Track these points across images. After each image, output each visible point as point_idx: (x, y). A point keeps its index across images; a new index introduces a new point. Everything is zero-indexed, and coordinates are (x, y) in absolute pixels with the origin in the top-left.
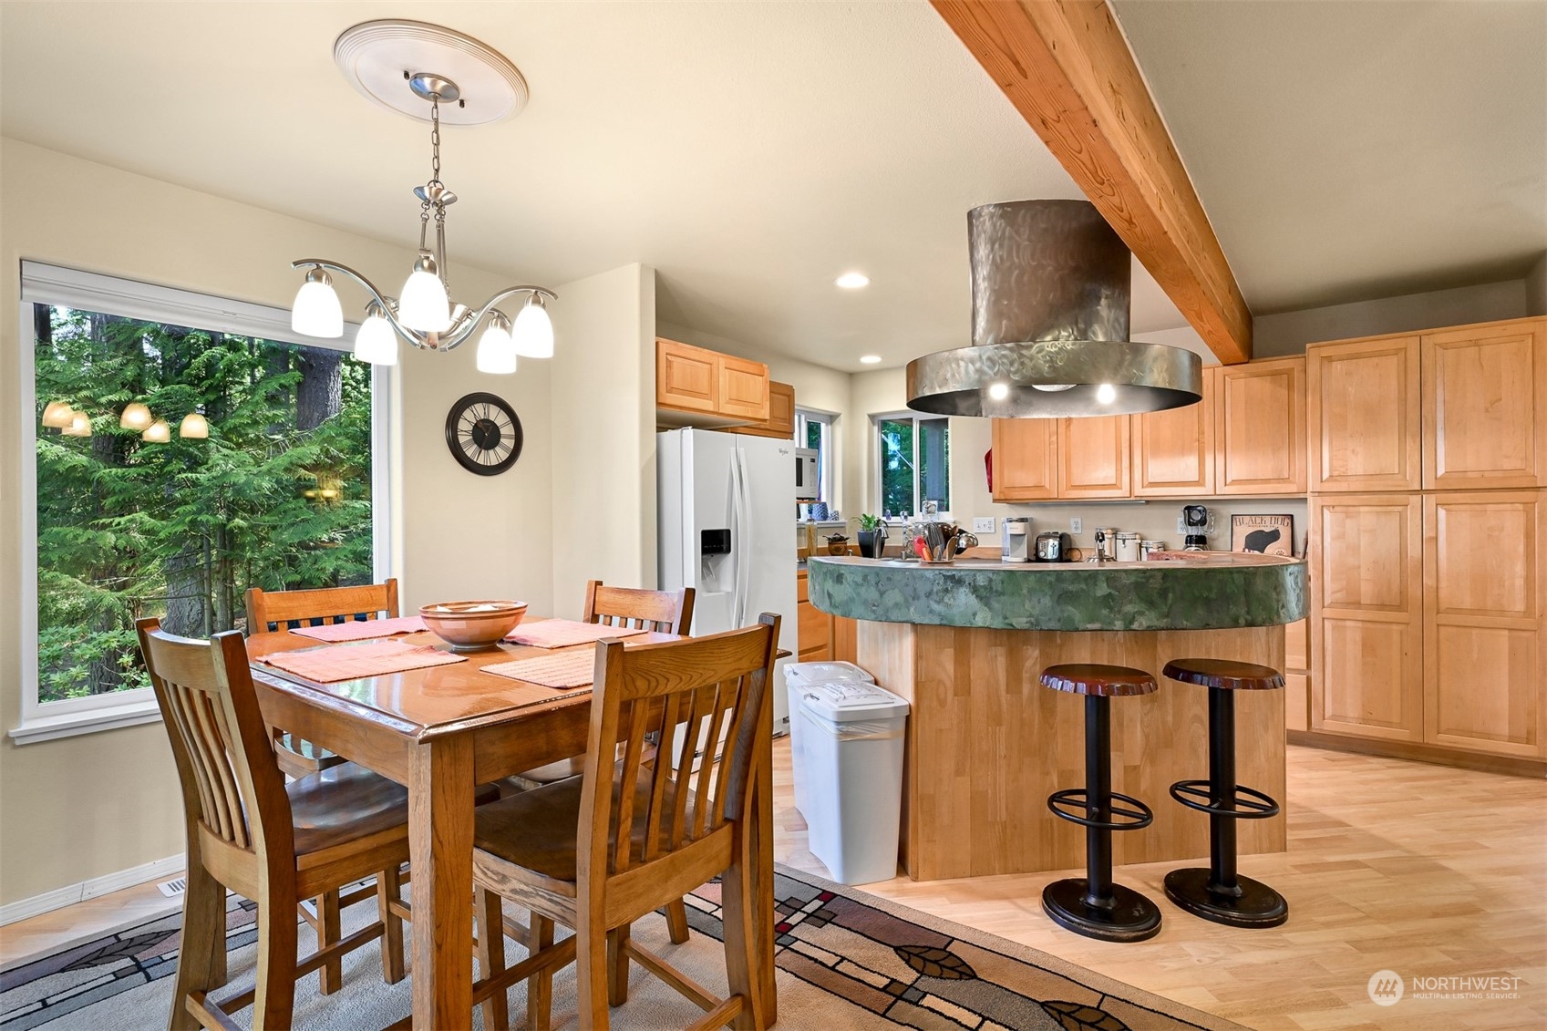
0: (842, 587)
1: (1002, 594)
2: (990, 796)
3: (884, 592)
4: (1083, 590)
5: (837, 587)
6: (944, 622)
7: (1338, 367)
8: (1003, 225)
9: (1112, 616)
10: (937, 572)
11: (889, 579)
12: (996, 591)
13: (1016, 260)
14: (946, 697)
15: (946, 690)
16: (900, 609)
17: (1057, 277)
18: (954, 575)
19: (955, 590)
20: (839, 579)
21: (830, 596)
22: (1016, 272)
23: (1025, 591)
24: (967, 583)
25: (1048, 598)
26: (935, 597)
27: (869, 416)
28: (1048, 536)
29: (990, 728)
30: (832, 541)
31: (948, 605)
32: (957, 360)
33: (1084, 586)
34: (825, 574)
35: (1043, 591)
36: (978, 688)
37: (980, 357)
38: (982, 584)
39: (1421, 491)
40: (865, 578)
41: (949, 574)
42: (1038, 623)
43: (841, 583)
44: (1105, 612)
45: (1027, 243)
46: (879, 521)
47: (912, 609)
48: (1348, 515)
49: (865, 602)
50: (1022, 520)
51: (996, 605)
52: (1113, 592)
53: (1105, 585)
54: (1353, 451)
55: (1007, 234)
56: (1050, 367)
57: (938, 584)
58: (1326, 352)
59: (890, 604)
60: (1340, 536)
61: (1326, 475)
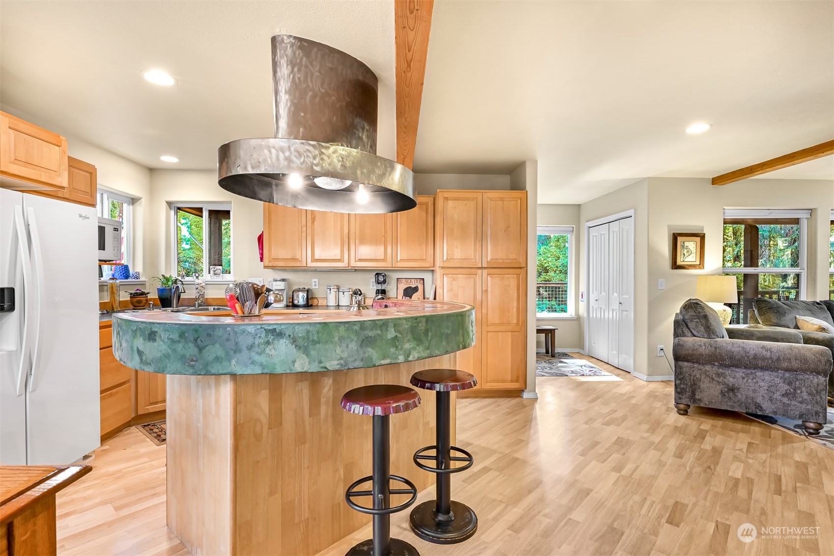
0: (155, 344)
1: (319, 342)
2: (296, 503)
3: (204, 347)
4: (378, 335)
5: (149, 344)
6: (266, 371)
7: (450, 203)
8: (301, 54)
9: (397, 352)
10: (259, 327)
11: (209, 335)
12: (313, 341)
13: (310, 85)
14: (262, 431)
15: (262, 426)
16: (221, 363)
17: (338, 105)
18: (275, 329)
19: (276, 341)
20: (152, 336)
21: (140, 353)
22: (310, 94)
23: (336, 339)
24: (287, 334)
25: (354, 343)
26: (256, 349)
27: (167, 202)
28: (299, 290)
29: (297, 448)
30: (133, 296)
31: (269, 356)
32: (269, 148)
33: (379, 332)
34: (135, 332)
35: (350, 338)
36: (288, 418)
37: (289, 147)
38: (301, 335)
39: (482, 268)
40: (182, 335)
41: (271, 328)
42: (346, 364)
43: (154, 340)
44: (393, 350)
45: (318, 74)
46: (176, 280)
47: (233, 362)
48: (454, 279)
49: (183, 358)
50: (283, 280)
51: (313, 353)
52: (398, 335)
53: (393, 330)
54: (456, 247)
55: (304, 63)
56: (342, 165)
57: (260, 337)
58: (446, 195)
59: (211, 358)
60: (450, 290)
61: (445, 259)
